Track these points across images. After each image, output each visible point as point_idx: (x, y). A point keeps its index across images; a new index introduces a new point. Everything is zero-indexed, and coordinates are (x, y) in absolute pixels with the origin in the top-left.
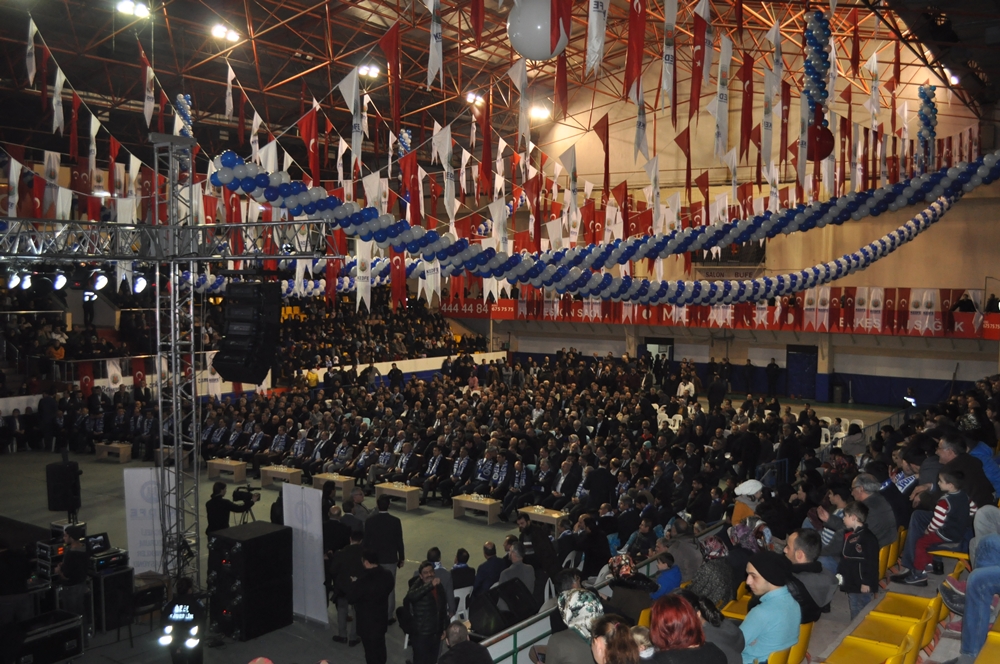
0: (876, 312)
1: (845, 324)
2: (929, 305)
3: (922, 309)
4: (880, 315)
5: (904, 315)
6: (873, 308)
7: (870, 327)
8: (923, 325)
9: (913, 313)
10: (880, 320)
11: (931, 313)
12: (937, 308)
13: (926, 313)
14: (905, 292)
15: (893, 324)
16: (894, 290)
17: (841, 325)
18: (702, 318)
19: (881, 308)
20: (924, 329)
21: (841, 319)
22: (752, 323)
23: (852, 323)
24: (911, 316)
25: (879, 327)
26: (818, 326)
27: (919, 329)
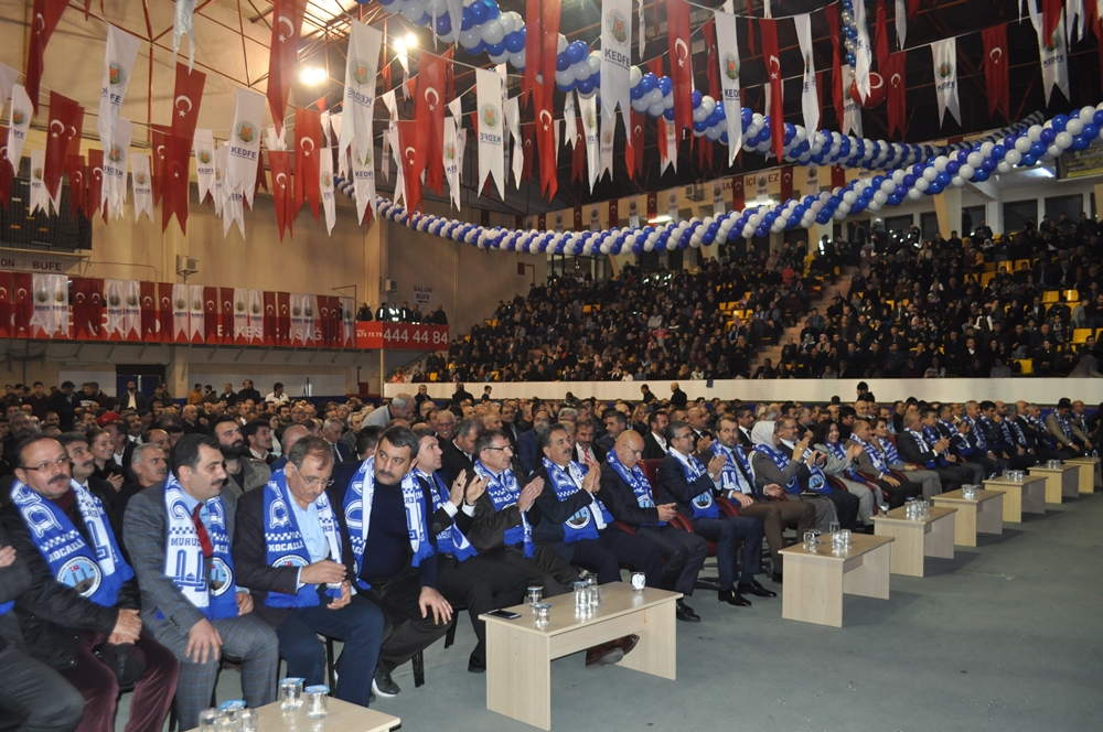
0: (256, 318)
1: (224, 333)
2: (309, 313)
3: (303, 316)
4: (261, 323)
5: (285, 323)
6: (252, 314)
7: (252, 337)
8: (305, 333)
9: (294, 320)
10: (261, 328)
11: (311, 321)
12: (316, 315)
13: (306, 321)
14: (285, 297)
15: (275, 333)
16: (274, 293)
17: (220, 335)
18: (18, 323)
19: (261, 314)
20: (306, 338)
21: (219, 326)
22: (101, 331)
23: (232, 333)
24: (292, 324)
25: (260, 335)
26: (192, 335)
27: (301, 338)
